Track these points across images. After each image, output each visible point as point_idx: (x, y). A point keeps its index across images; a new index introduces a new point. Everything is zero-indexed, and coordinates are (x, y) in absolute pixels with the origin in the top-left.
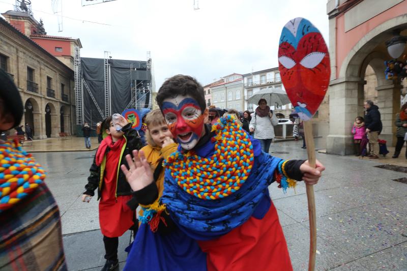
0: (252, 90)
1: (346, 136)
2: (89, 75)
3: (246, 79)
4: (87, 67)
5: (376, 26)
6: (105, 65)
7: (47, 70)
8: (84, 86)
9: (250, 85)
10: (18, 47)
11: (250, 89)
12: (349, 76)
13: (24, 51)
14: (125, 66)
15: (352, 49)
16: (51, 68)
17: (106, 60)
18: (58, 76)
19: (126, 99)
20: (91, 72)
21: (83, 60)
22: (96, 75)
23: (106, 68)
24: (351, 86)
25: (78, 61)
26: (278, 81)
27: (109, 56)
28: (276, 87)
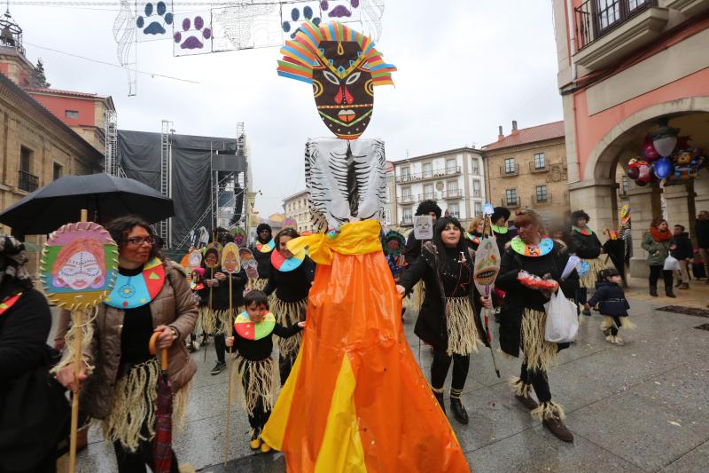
0: (409, 188)
2: (132, 161)
3: (398, 168)
4: (128, 148)
6: (163, 144)
7: (55, 152)
9: (405, 180)
10: (9, 112)
11: (406, 185)
12: (599, 177)
13: (19, 118)
14: (199, 146)
15: (602, 140)
16: (63, 148)
17: (165, 135)
18: (73, 162)
19: (198, 203)
20: (136, 157)
21: (122, 136)
22: (144, 161)
23: (165, 149)
24: (603, 192)
25: (113, 137)
26: (452, 172)
27: (171, 127)
28: (448, 182)
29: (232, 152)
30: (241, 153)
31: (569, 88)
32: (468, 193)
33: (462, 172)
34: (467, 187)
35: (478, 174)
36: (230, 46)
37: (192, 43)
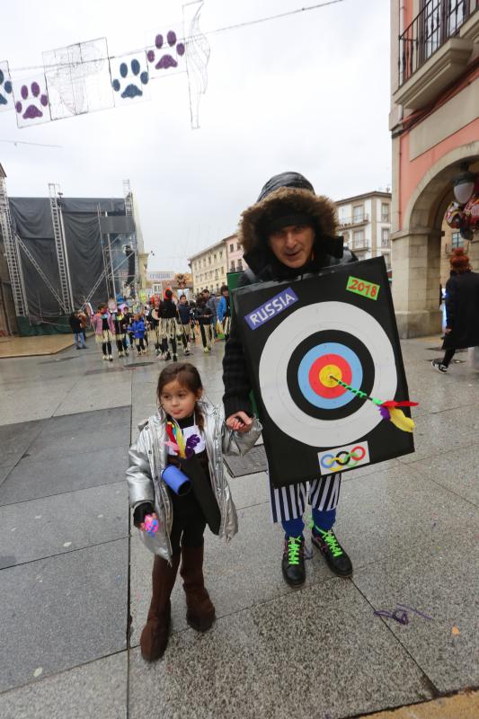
1: (410, 313)
2: (26, 228)
4: (21, 215)
5: (443, 156)
6: (52, 208)
8: (20, 247)
12: (414, 225)
14: (88, 209)
15: (417, 187)
17: (53, 199)
20: (31, 224)
21: (13, 203)
22: (38, 228)
23: (55, 214)
24: (418, 241)
25: (4, 205)
26: (359, 221)
27: (57, 191)
28: (355, 232)
29: (122, 213)
30: (131, 213)
31: (397, 131)
32: (374, 243)
33: (370, 220)
34: (374, 237)
35: (388, 221)
36: (67, 113)
37: (33, 113)
